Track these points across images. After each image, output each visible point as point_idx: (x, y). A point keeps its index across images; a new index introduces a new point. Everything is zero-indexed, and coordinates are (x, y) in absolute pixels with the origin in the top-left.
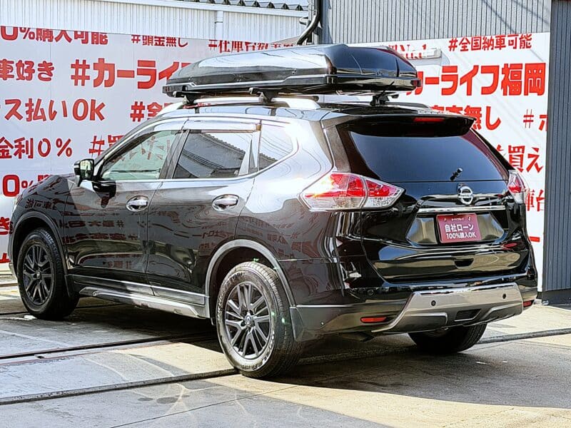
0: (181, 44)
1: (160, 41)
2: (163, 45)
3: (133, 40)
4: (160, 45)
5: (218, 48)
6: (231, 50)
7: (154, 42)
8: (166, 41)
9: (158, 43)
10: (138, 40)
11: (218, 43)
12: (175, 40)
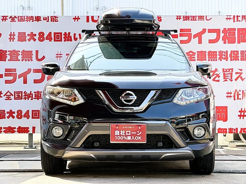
0: (208, 19)
1: (194, 18)
2: (196, 20)
3: (177, 18)
4: (194, 20)
5: (232, 20)
6: (241, 20)
7: (190, 19)
8: (197, 18)
9: (193, 19)
10: (180, 18)
11: (232, 17)
12: (203, 16)
